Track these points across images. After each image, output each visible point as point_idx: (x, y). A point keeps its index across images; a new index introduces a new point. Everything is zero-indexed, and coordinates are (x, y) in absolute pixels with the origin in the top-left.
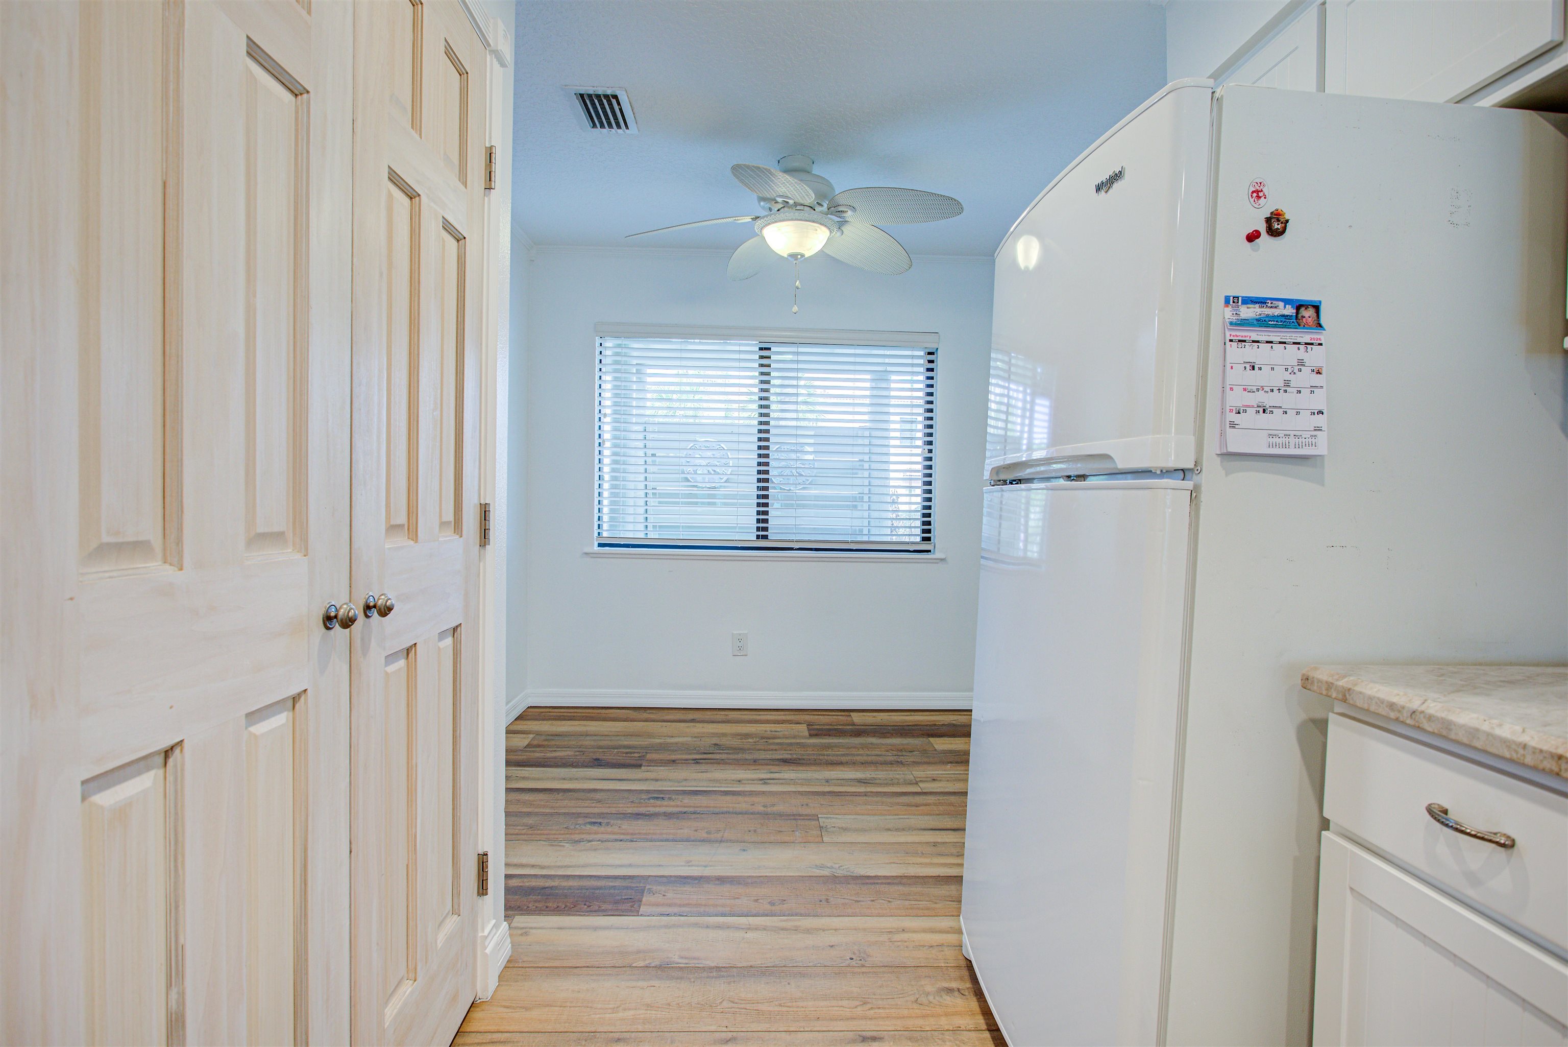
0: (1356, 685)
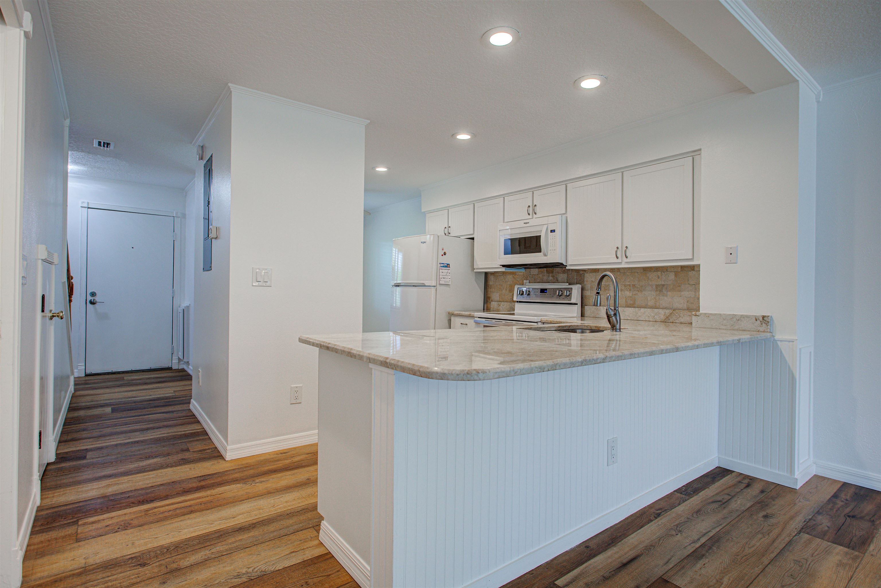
0: (454, 312)
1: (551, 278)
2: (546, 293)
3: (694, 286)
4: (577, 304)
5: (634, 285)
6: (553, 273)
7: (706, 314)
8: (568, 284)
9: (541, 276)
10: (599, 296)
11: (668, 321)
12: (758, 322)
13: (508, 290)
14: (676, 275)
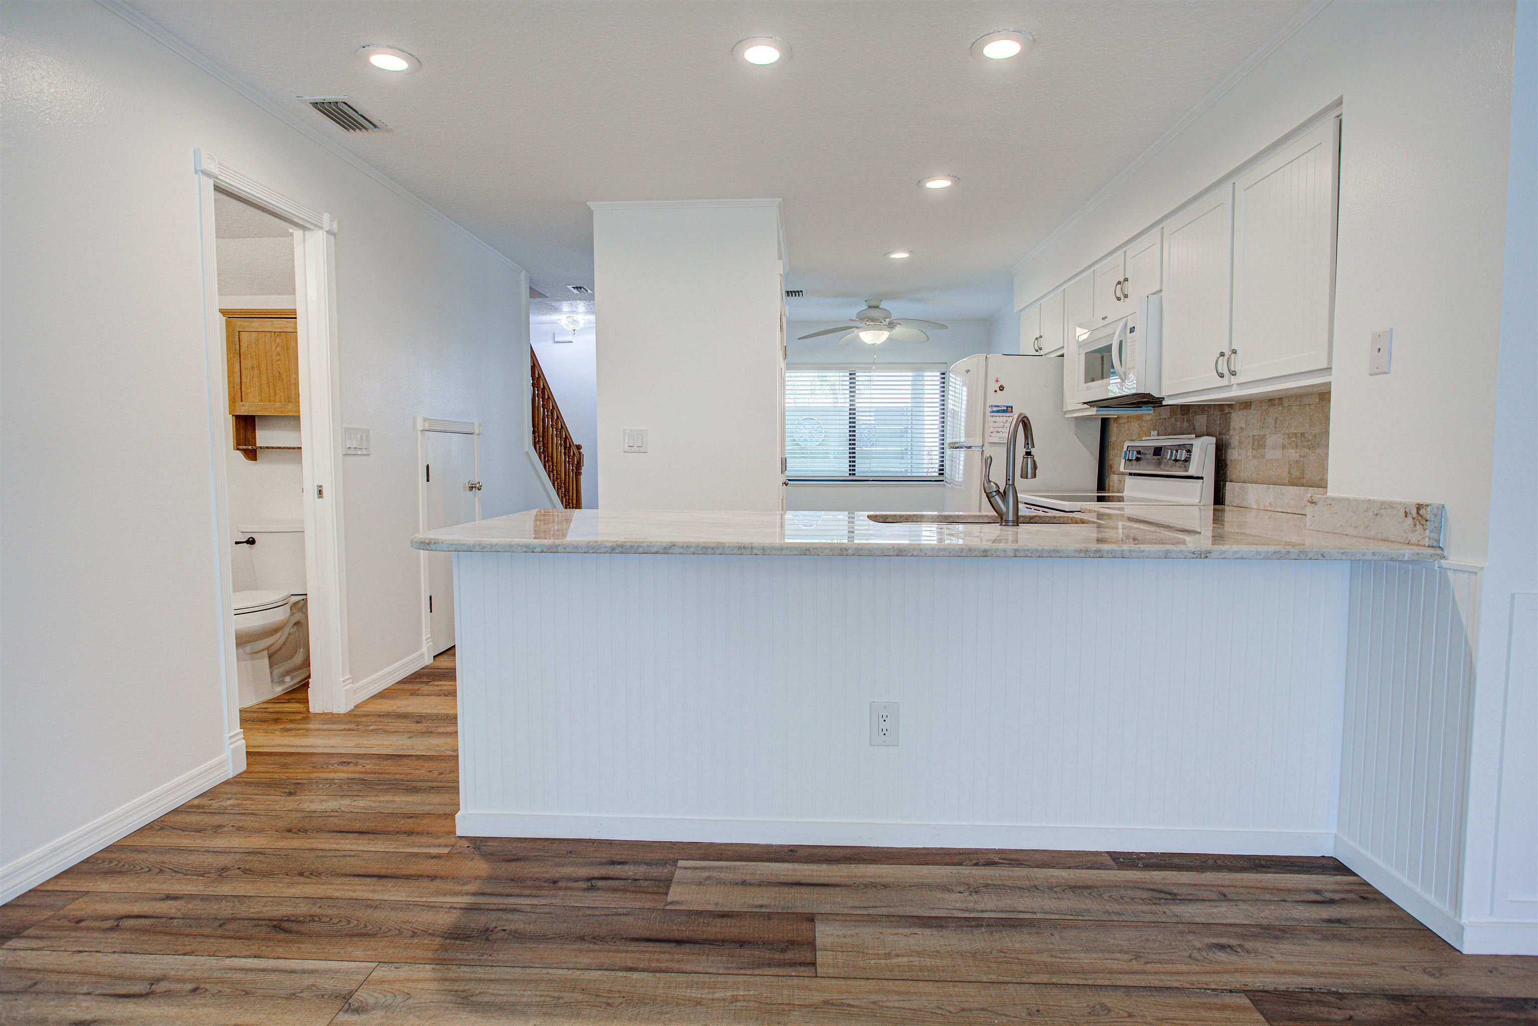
2: (1160, 455)
4: (1202, 478)
7: (1327, 499)
8: (1194, 436)
10: (1029, 459)
12: (1409, 521)
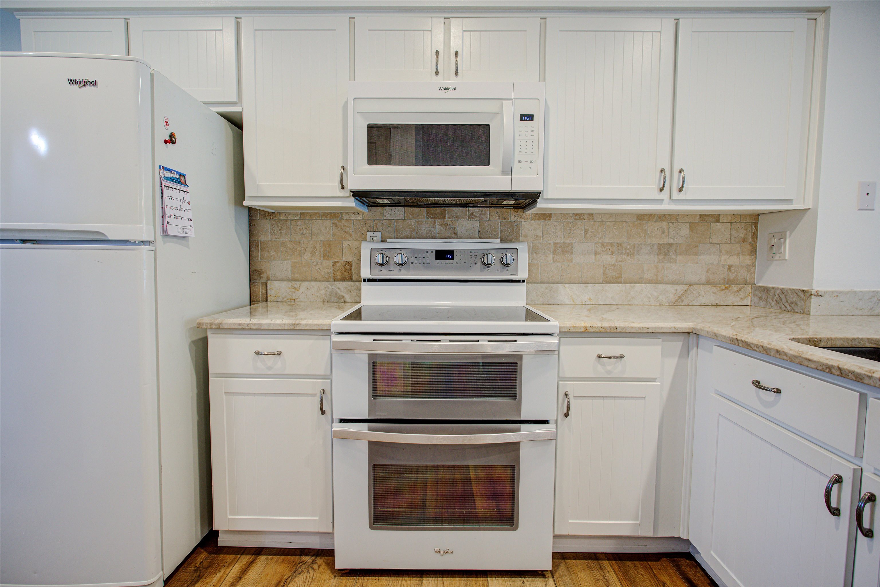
0: (223, 321)
1: (438, 228)
2: (452, 259)
3: (718, 245)
4: (524, 281)
5: (619, 245)
6: (444, 218)
7: (833, 292)
8: (498, 241)
9: (413, 223)
11: (681, 304)
13: (318, 253)
14: (691, 229)
